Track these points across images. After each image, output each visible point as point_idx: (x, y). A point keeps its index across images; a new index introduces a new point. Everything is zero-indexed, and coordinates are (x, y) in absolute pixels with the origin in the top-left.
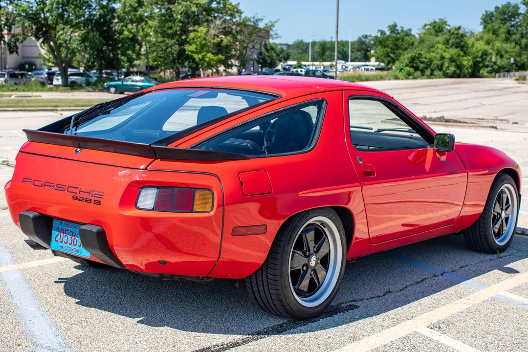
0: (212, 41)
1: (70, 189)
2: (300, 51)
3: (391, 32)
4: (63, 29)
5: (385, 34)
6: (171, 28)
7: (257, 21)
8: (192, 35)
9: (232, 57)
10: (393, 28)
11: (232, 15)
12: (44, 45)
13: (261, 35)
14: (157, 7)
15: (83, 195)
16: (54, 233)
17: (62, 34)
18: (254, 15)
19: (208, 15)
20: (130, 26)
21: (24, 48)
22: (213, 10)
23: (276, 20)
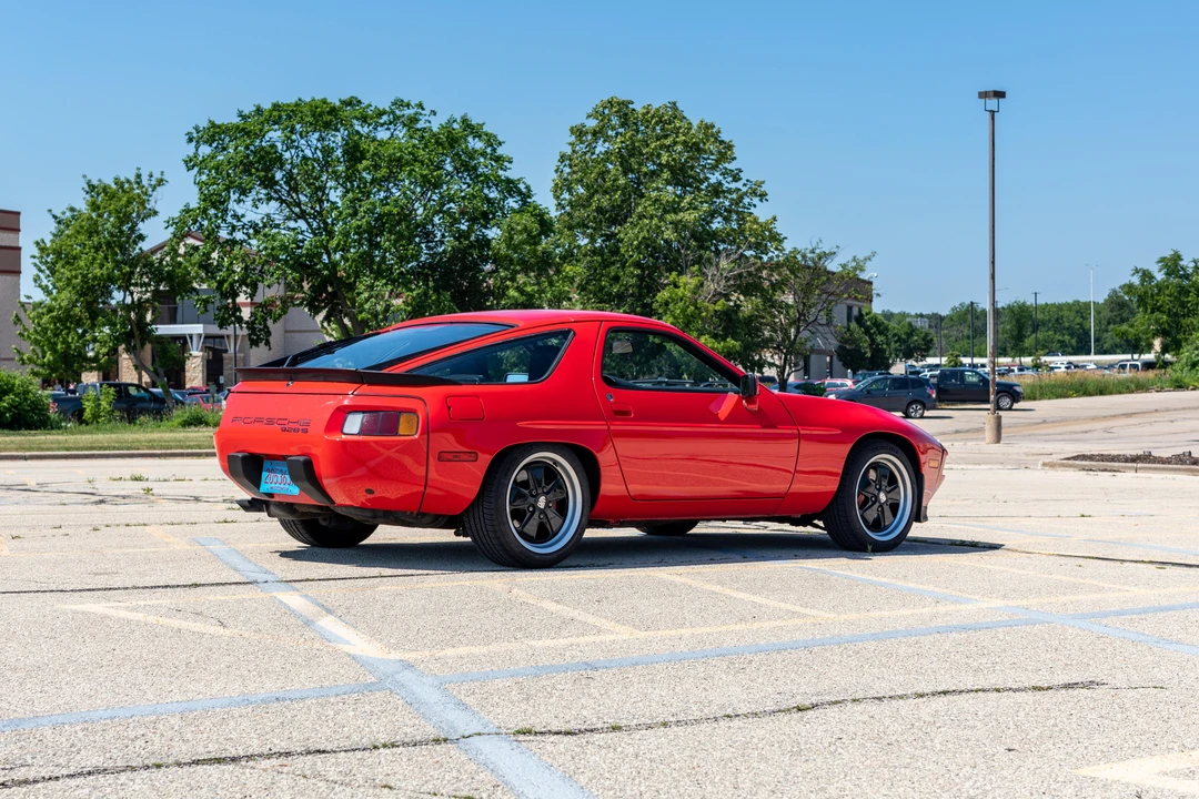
0: (711, 307)
1: (280, 422)
2: (966, 332)
3: (1167, 274)
4: (371, 287)
5: (1152, 277)
6: (616, 279)
7: (820, 259)
8: (663, 295)
9: (766, 343)
10: (1172, 264)
11: (760, 247)
12: (329, 325)
13: (831, 290)
14: (583, 233)
15: (291, 425)
16: (264, 474)
17: (367, 300)
18: (814, 245)
19: (701, 247)
20: (521, 278)
21: (289, 335)
22: (714, 235)
23: (869, 254)
